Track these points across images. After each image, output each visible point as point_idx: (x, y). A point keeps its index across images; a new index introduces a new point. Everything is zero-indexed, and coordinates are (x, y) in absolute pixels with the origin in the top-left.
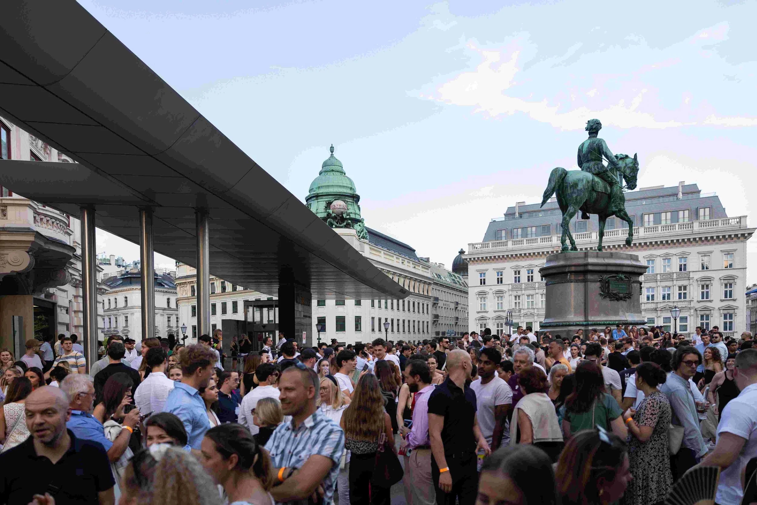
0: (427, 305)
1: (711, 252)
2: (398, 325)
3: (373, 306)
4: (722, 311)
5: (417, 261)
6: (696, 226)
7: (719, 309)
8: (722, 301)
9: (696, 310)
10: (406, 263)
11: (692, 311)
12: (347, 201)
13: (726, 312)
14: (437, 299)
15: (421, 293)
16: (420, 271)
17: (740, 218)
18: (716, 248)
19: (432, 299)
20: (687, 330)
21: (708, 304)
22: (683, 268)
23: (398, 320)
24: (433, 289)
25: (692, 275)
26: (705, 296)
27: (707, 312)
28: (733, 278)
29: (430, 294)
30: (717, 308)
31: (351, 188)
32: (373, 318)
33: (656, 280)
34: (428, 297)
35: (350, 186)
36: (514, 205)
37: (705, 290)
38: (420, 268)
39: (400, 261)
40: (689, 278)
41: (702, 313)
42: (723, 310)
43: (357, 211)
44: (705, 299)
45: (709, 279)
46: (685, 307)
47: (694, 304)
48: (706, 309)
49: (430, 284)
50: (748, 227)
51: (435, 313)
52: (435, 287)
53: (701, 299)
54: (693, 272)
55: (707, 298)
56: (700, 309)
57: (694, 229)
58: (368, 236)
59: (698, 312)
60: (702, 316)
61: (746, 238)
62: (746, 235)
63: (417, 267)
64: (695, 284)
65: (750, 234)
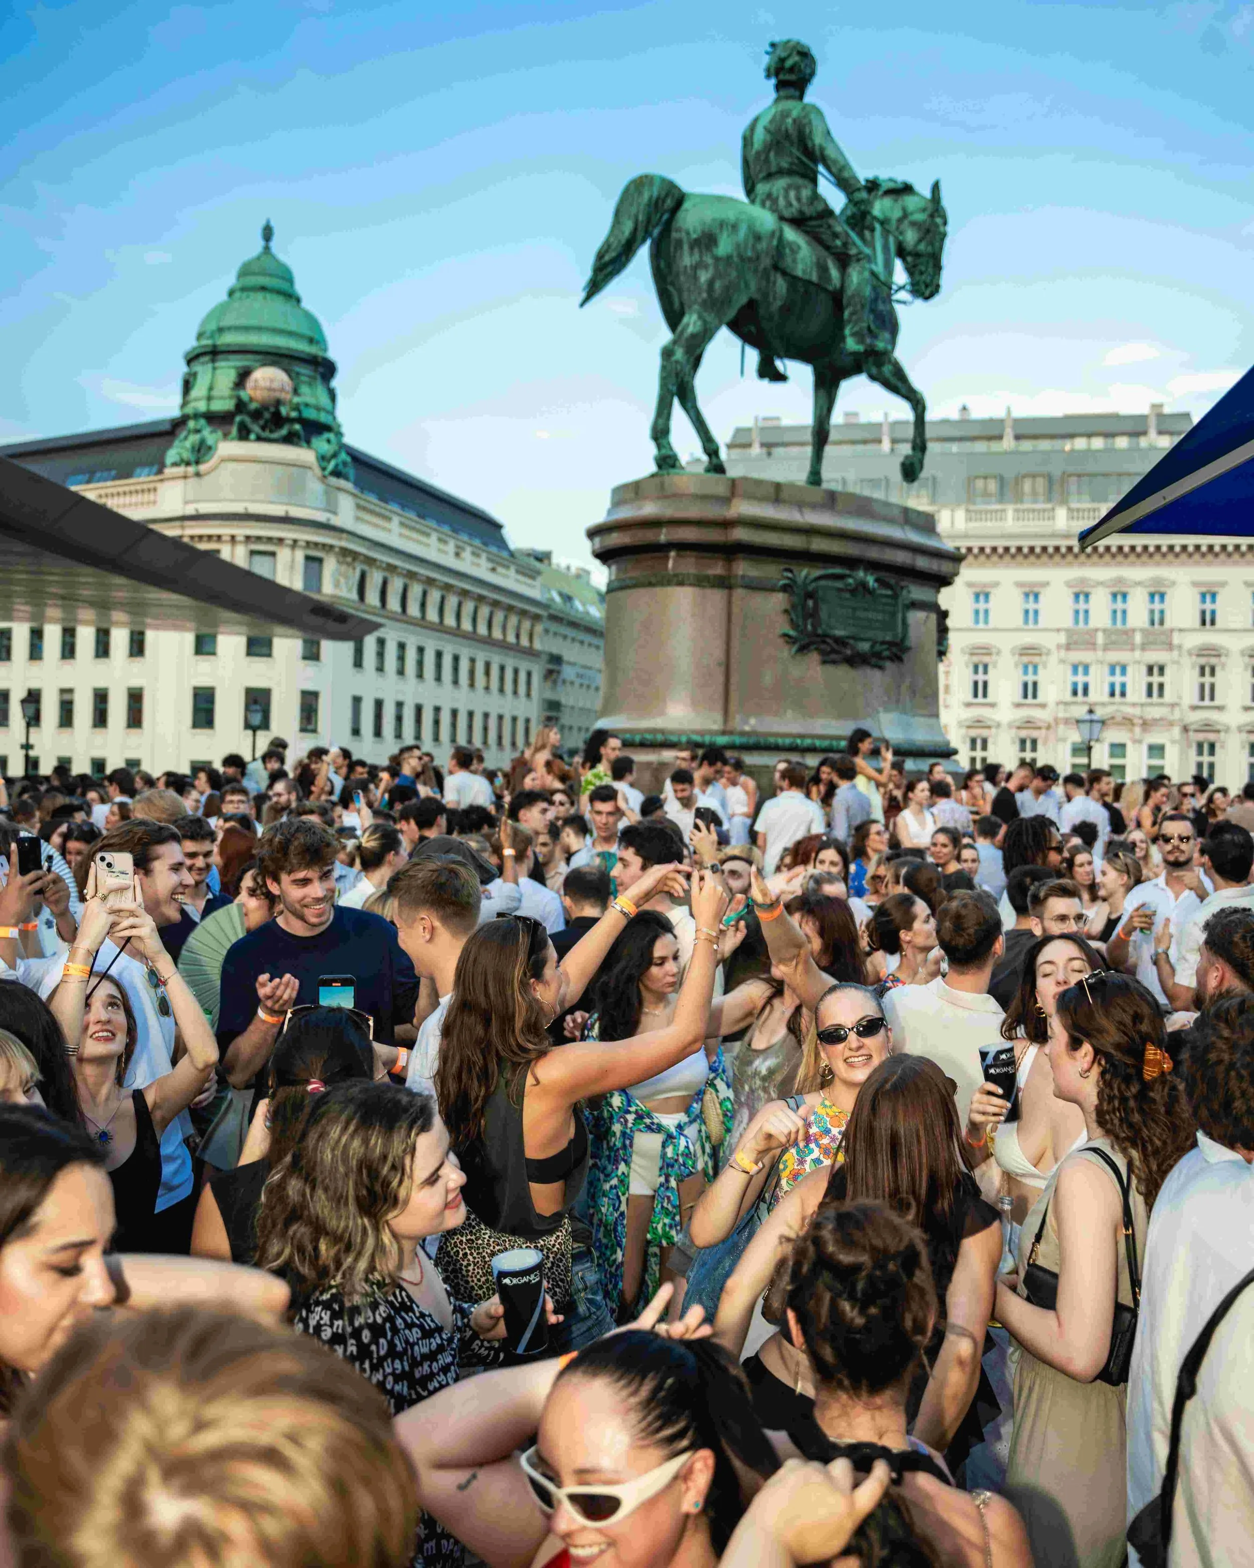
0: (529, 674)
1: (1223, 584)
2: (437, 722)
3: (358, 663)
4: (1245, 735)
5: (505, 554)
7: (1239, 730)
8: (1245, 708)
9: (1185, 729)
10: (467, 554)
11: (1176, 730)
12: (298, 374)
14: (556, 659)
15: (511, 639)
16: (509, 579)
18: (1234, 576)
19: (544, 658)
21: (1212, 715)
22: (1157, 619)
23: (437, 710)
24: (547, 631)
25: (1176, 639)
26: (1207, 693)
27: (1210, 736)
29: (537, 645)
30: (1234, 726)
31: (311, 341)
32: (357, 700)
33: (1094, 644)
34: (530, 653)
35: (309, 333)
36: (748, 423)
37: (1207, 679)
38: (512, 572)
39: (451, 547)
40: (1170, 644)
41: (1201, 737)
42: (1248, 732)
43: (324, 400)
44: (1206, 703)
45: (1219, 651)
46: (1161, 718)
47: (1180, 714)
48: (1208, 726)
49: (536, 618)
51: (549, 695)
52: (554, 627)
53: (1195, 701)
54: (1180, 630)
55: (1211, 698)
56: (1195, 727)
58: (351, 472)
59: (1191, 733)
60: (1200, 746)
63: (500, 570)
64: (1185, 661)
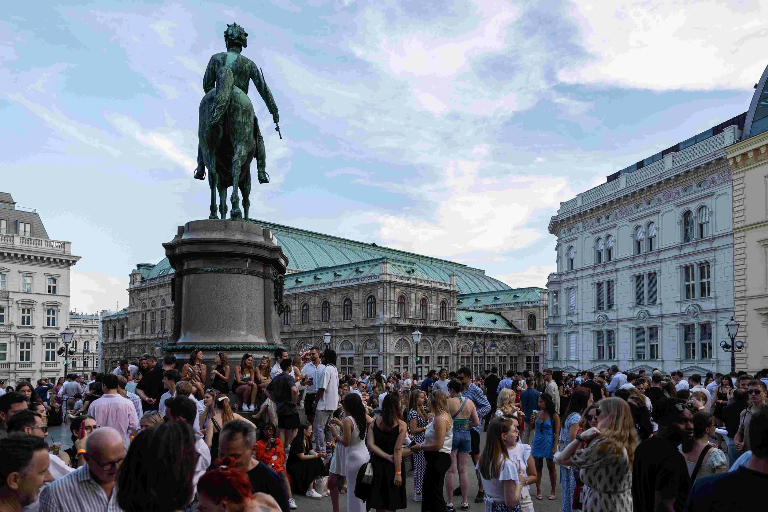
1: (34, 273)
4: (44, 339)
6: (17, 241)
7: (42, 337)
8: (44, 328)
9: (16, 336)
11: (13, 337)
13: (48, 340)
17: (64, 243)
18: (40, 270)
20: (5, 359)
21: (29, 331)
25: (11, 296)
26: (26, 321)
27: (29, 340)
28: (56, 305)
30: (39, 336)
37: (26, 315)
40: (8, 298)
41: (23, 340)
42: (46, 338)
44: (26, 325)
45: (32, 303)
46: (5, 332)
47: (14, 330)
48: (28, 335)
50: (72, 254)
53: (20, 324)
54: (13, 292)
55: (28, 323)
56: (20, 336)
57: (15, 243)
59: (18, 339)
60: (22, 344)
61: (70, 265)
62: (71, 262)
64: (15, 306)
65: (74, 262)
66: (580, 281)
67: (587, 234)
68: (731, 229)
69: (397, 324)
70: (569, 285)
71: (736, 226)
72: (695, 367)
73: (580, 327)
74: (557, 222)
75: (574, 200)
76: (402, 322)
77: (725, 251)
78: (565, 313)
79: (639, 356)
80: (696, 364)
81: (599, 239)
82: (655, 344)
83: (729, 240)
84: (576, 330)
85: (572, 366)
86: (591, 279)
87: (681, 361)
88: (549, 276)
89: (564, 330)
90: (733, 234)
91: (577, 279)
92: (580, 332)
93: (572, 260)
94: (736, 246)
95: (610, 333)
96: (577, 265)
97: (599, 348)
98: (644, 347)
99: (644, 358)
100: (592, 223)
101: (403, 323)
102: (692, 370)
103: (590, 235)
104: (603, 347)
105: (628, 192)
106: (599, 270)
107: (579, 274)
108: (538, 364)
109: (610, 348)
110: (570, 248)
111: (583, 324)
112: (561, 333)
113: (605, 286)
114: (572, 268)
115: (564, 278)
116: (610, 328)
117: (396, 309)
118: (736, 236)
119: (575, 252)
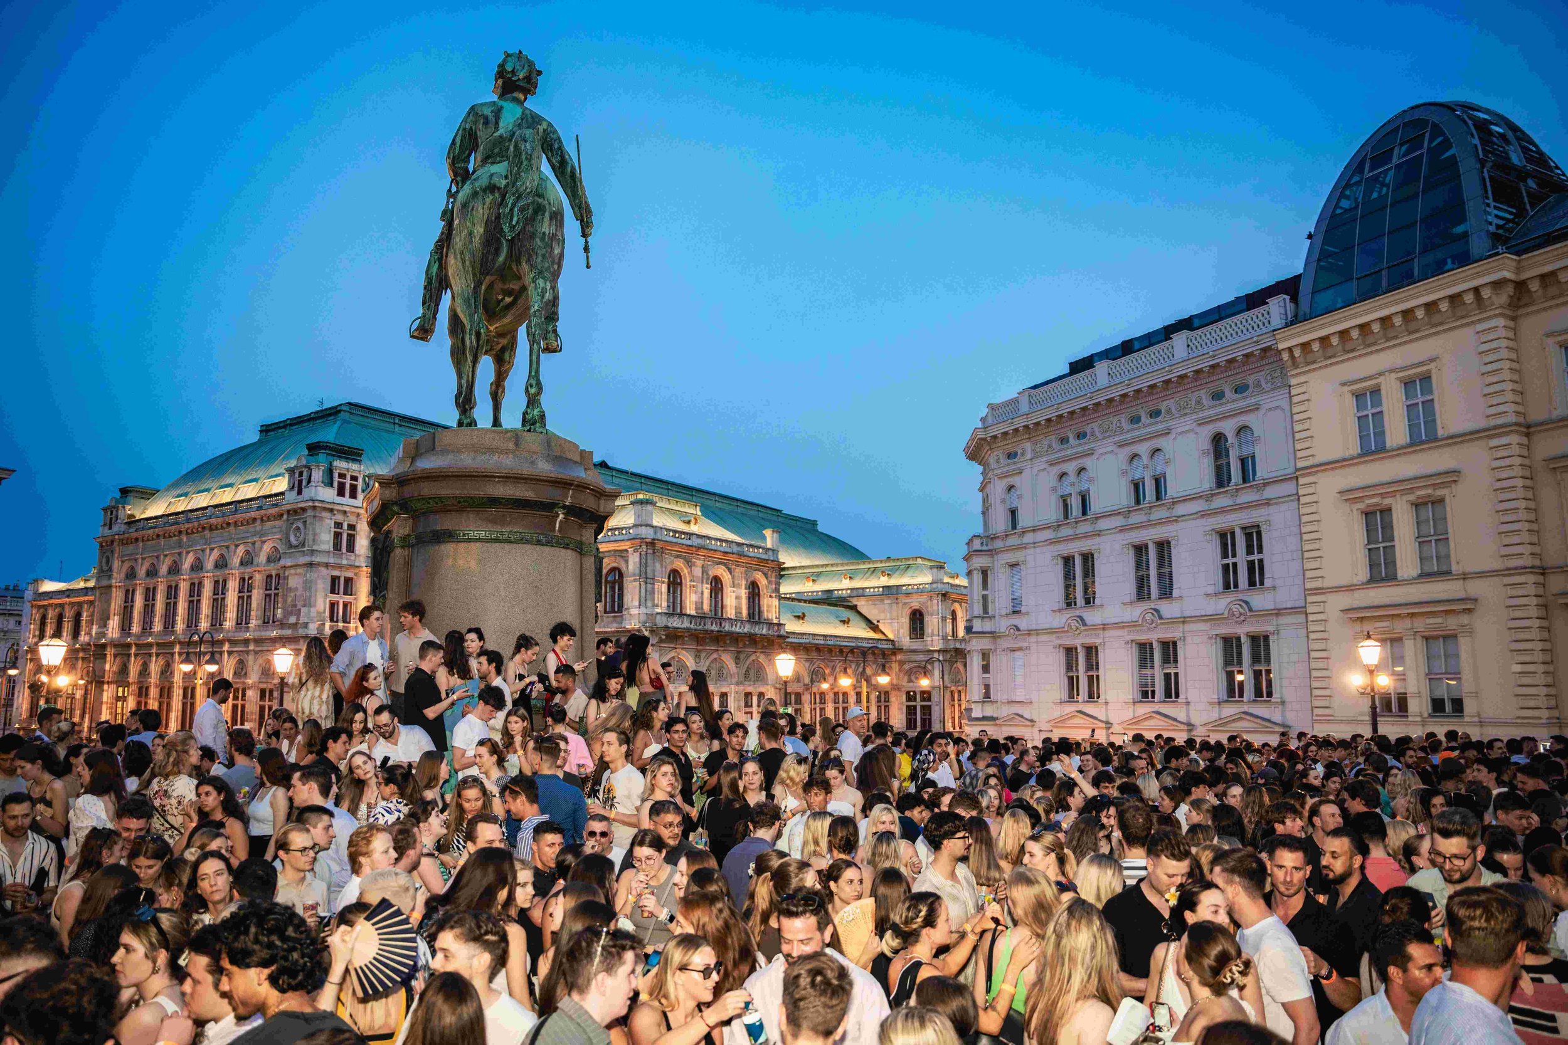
66: (1030, 551)
67: (1041, 463)
68: (1292, 470)
69: (667, 627)
70: (1011, 557)
71: (1300, 465)
72: (1245, 713)
73: (1033, 639)
74: (985, 439)
75: (1015, 401)
76: (675, 623)
77: (1284, 507)
78: (1004, 612)
79: (1145, 694)
80: (1246, 708)
81: (1063, 475)
82: (1172, 671)
83: (1289, 488)
84: (1025, 645)
85: (1020, 712)
86: (1052, 548)
87: (1219, 703)
88: (971, 540)
89: (1004, 643)
90: (1297, 478)
91: (1024, 547)
92: (1033, 648)
93: (1013, 512)
94: (1303, 500)
95: (1091, 652)
96: (1024, 521)
97: (1071, 679)
98: (1153, 676)
99: (1153, 697)
100: (1050, 446)
101: (679, 625)
102: (1240, 719)
103: (1045, 466)
104: (1078, 677)
105: (1115, 393)
106: (1066, 531)
107: (1029, 538)
108: (930, 706)
109: (1090, 678)
110: (1011, 488)
111: (1038, 632)
112: (995, 650)
113: (1078, 562)
114: (1014, 527)
115: (999, 544)
116: (1089, 641)
117: (665, 596)
118: (1302, 481)
119: (1020, 497)
